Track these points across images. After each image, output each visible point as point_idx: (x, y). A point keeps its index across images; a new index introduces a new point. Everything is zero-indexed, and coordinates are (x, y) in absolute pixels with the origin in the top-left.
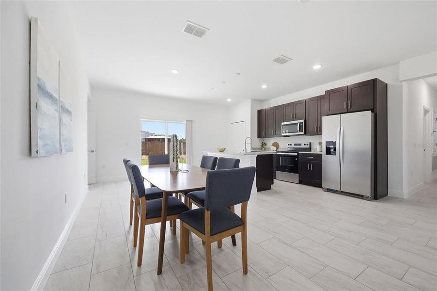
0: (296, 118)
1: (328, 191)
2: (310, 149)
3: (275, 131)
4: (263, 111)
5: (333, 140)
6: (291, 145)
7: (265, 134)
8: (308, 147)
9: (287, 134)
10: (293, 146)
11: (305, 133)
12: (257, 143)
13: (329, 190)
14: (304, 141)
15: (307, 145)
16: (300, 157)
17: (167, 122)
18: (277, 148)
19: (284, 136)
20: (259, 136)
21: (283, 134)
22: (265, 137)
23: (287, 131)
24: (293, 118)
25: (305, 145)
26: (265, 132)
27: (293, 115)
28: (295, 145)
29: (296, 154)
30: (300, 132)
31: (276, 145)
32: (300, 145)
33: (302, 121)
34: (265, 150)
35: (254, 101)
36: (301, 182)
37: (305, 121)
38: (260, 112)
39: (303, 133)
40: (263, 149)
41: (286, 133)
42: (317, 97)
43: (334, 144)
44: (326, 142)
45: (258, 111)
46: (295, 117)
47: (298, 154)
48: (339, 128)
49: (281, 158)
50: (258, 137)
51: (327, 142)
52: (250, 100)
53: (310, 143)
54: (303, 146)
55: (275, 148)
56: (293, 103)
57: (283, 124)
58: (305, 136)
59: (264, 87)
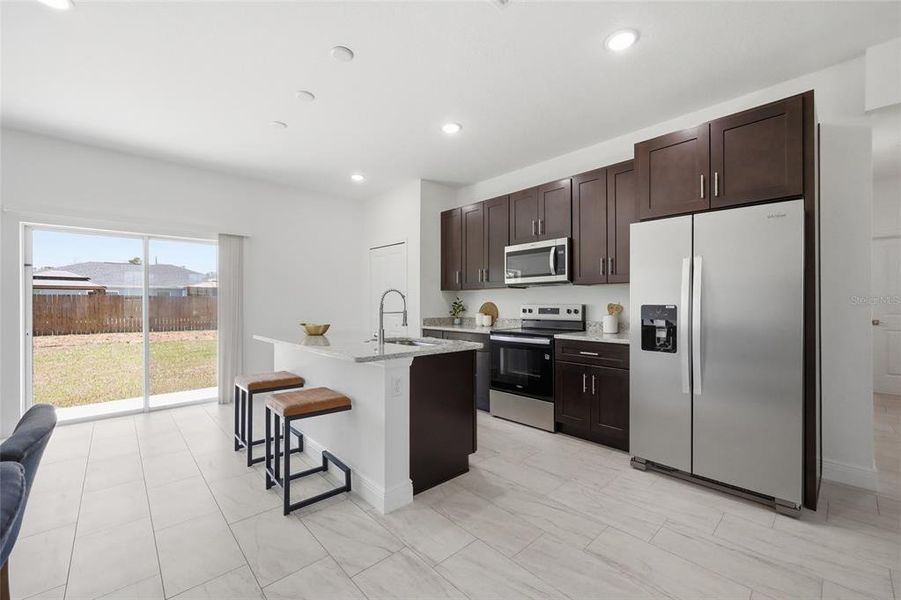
0: (544, 234)
1: (647, 470)
2: (582, 326)
3: (488, 272)
4: (454, 213)
5: (668, 302)
6: (530, 311)
7: (461, 281)
8: (578, 317)
9: (519, 281)
10: (536, 315)
11: (571, 278)
12: (440, 305)
13: (651, 466)
14: (566, 300)
15: (576, 312)
16: (558, 350)
17: (149, 237)
18: (494, 319)
19: (511, 286)
20: (446, 284)
21: (508, 281)
22: (462, 289)
23: (519, 273)
24: (536, 233)
25: (569, 311)
26: (461, 274)
27: (536, 224)
28: (542, 311)
29: (546, 341)
30: (556, 274)
31: (490, 310)
32: (556, 311)
33: (564, 241)
34: (461, 324)
35: (431, 185)
36: (559, 428)
37: (571, 241)
38: (446, 217)
39: (564, 277)
40: (457, 321)
41: (516, 277)
42: (606, 170)
43: (672, 313)
44: (644, 308)
45: (442, 213)
46: (543, 232)
47: (553, 341)
48: (686, 262)
49: (502, 350)
50: (442, 289)
51: (646, 309)
52: (418, 183)
53: (584, 307)
54: (563, 316)
55: (486, 320)
56: (537, 189)
57: (508, 249)
58: (571, 287)
59: (451, 129)
